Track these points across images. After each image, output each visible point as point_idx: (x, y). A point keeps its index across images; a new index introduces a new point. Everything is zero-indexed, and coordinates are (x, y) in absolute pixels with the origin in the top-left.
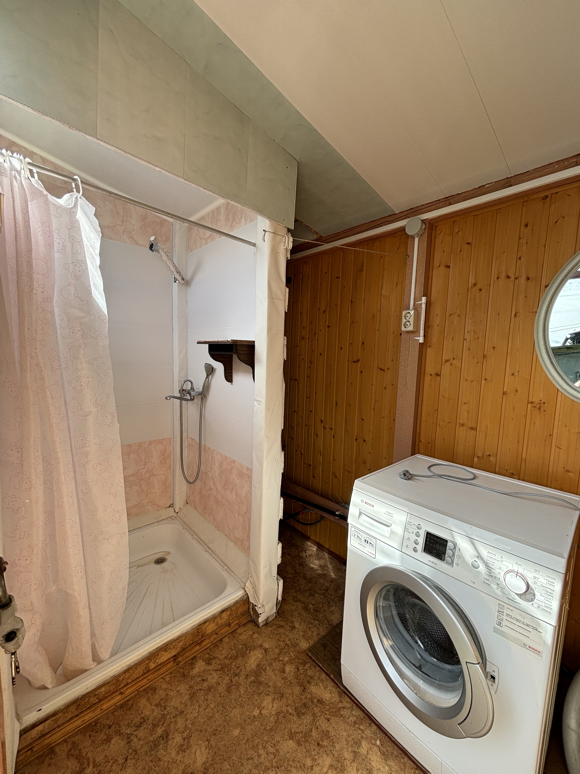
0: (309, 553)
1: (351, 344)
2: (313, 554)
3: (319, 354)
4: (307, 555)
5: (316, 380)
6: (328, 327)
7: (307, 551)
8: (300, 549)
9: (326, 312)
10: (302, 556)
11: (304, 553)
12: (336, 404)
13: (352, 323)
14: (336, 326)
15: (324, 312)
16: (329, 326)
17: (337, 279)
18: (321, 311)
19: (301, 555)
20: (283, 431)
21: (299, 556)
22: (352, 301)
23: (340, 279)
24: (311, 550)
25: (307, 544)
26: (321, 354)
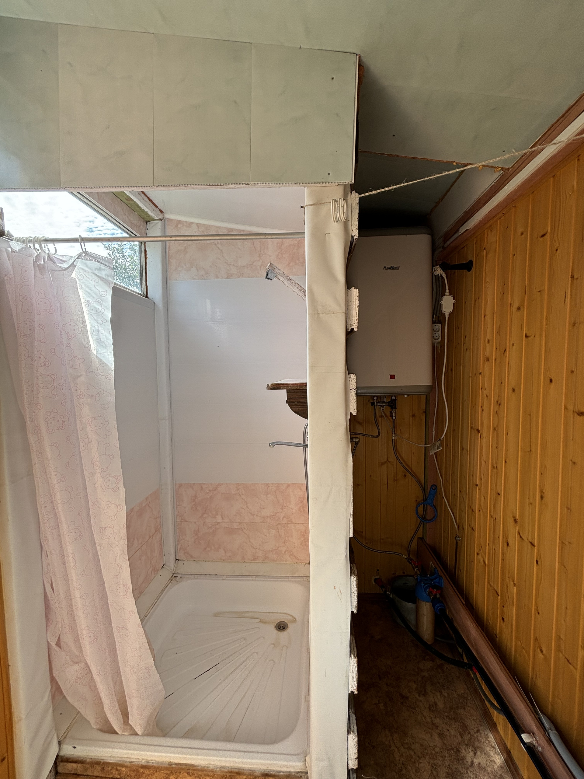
0: (479, 759)
1: (572, 372)
2: (489, 770)
3: (511, 391)
4: (476, 761)
5: (506, 438)
6: (526, 336)
7: (479, 753)
8: (467, 737)
9: (522, 309)
10: (463, 758)
11: (472, 754)
12: (542, 497)
13: (574, 324)
14: (541, 336)
15: (519, 309)
16: (528, 335)
17: (541, 239)
18: (514, 308)
19: (463, 753)
20: (351, 541)
21: (458, 751)
22: (572, 277)
23: (548, 237)
24: (489, 756)
25: (487, 737)
26: (514, 390)
